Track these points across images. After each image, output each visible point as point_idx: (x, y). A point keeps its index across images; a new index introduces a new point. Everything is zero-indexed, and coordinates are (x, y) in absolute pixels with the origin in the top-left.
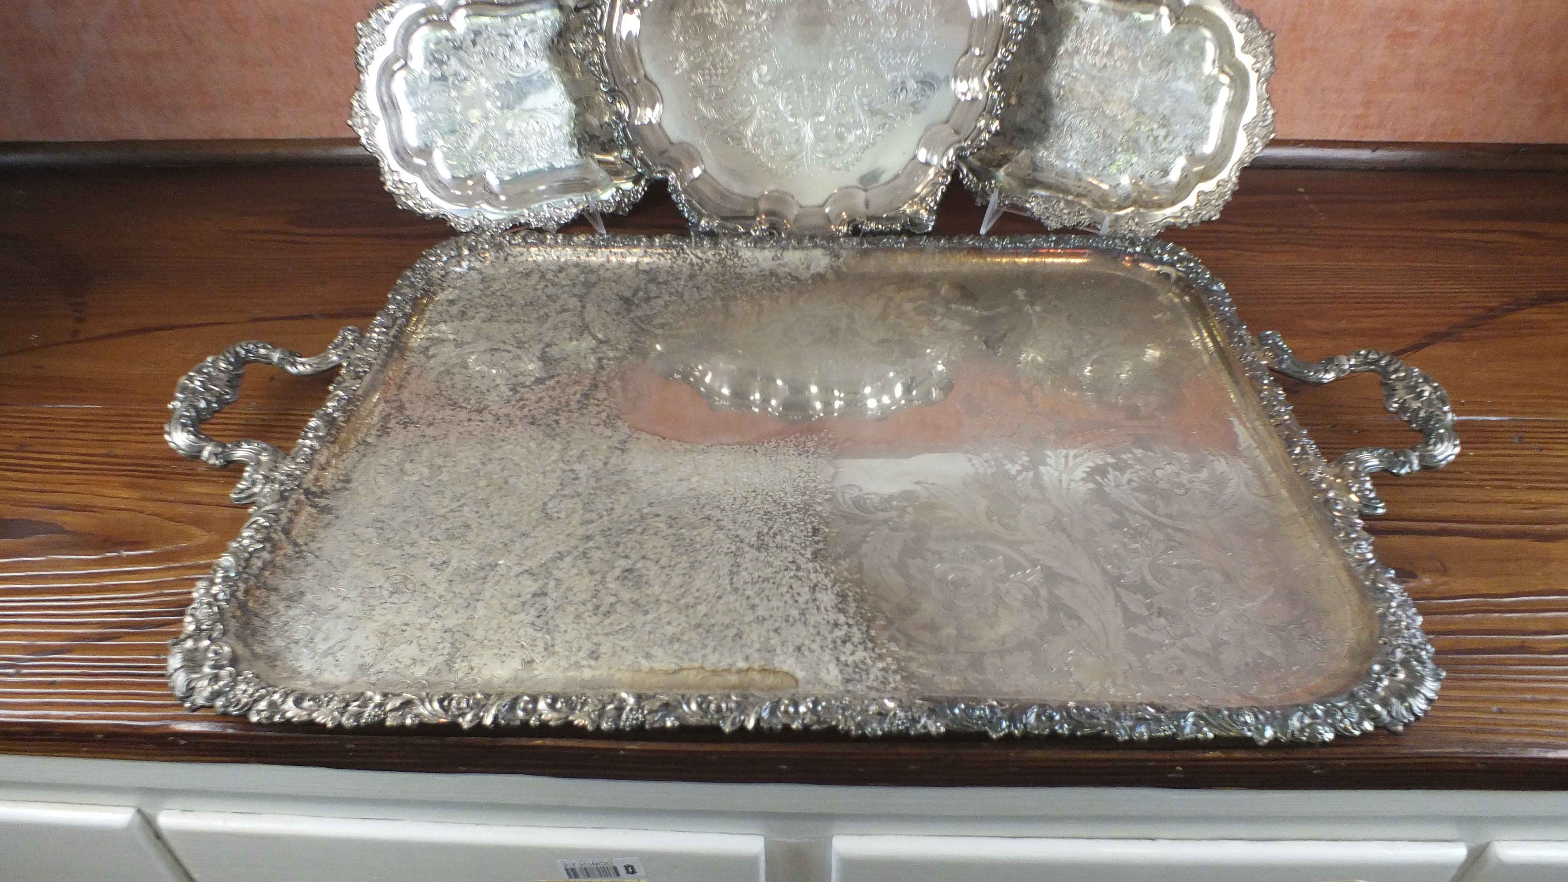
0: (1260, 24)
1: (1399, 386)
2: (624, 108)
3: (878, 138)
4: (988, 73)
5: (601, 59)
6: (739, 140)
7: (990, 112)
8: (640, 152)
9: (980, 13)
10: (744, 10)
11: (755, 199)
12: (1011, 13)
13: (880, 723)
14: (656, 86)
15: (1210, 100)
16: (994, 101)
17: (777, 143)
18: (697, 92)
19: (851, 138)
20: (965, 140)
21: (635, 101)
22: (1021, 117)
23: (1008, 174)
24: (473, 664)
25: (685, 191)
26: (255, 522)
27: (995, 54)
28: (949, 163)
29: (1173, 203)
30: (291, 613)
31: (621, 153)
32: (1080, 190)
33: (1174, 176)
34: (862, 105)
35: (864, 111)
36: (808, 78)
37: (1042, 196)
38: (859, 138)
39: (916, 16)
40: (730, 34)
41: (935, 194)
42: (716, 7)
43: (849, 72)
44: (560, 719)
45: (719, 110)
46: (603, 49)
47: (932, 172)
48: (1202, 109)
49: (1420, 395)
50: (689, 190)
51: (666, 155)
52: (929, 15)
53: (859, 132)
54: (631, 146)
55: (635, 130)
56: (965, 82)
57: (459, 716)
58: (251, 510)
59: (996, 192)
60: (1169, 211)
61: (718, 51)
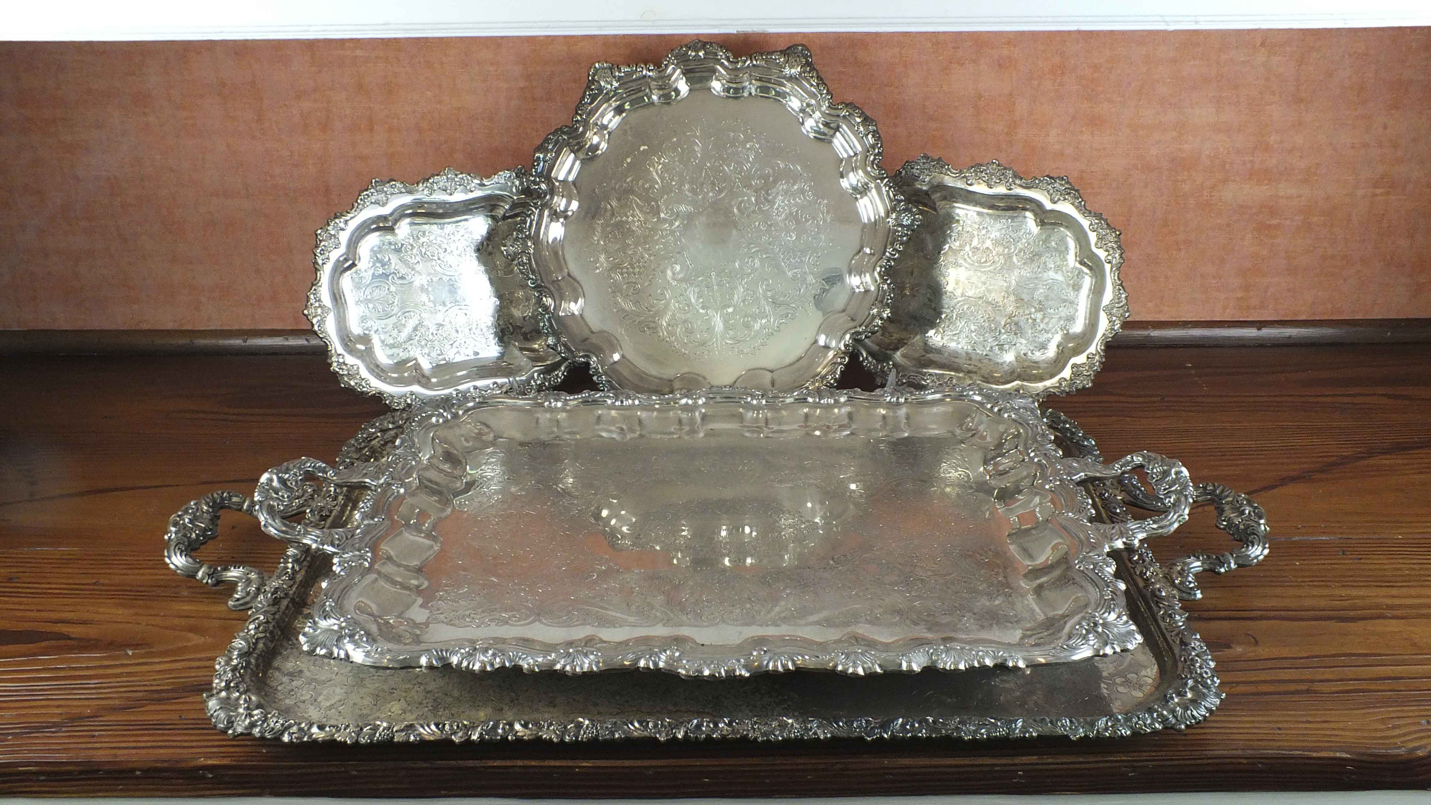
0: (1107, 224)
1: (1227, 508)
2: (549, 301)
3: (781, 327)
4: (878, 269)
5: (529, 259)
6: (655, 329)
7: (882, 302)
8: (564, 339)
9: (869, 219)
10: (659, 218)
11: (670, 381)
12: (896, 219)
13: (781, 732)
14: (578, 283)
15: (1077, 287)
16: (884, 292)
17: (689, 332)
18: (616, 290)
19: (757, 326)
20: (860, 326)
21: (560, 297)
22: (913, 306)
23: (903, 356)
24: (453, 712)
25: (606, 373)
26: (258, 618)
27: (884, 253)
28: (846, 346)
29: (1052, 376)
30: (295, 683)
31: (546, 341)
32: (970, 368)
33: (1051, 352)
34: (766, 298)
35: (768, 302)
36: (717, 275)
37: (936, 374)
38: (763, 327)
39: (813, 222)
40: (646, 239)
41: (835, 372)
42: (633, 216)
43: (754, 270)
44: (532, 735)
45: (636, 303)
46: (532, 251)
47: (831, 354)
48: (1071, 295)
49: (1243, 513)
50: (610, 373)
51: (588, 341)
52: (825, 221)
53: (764, 321)
54: (556, 334)
55: (559, 319)
56: (858, 277)
57: (451, 734)
58: (250, 612)
59: (894, 371)
60: (1048, 383)
61: (635, 253)
